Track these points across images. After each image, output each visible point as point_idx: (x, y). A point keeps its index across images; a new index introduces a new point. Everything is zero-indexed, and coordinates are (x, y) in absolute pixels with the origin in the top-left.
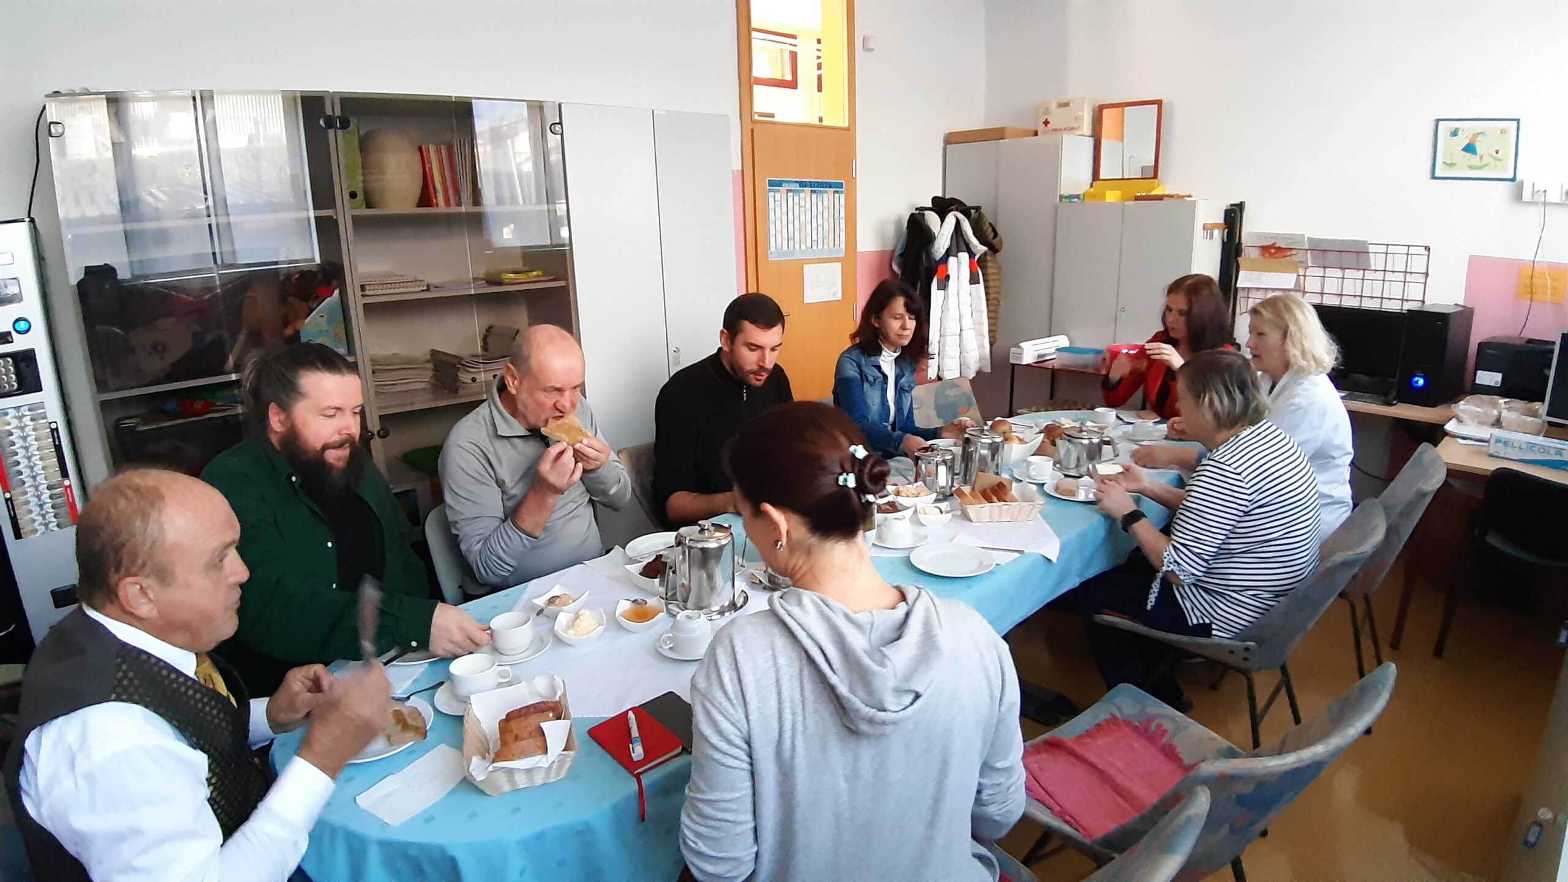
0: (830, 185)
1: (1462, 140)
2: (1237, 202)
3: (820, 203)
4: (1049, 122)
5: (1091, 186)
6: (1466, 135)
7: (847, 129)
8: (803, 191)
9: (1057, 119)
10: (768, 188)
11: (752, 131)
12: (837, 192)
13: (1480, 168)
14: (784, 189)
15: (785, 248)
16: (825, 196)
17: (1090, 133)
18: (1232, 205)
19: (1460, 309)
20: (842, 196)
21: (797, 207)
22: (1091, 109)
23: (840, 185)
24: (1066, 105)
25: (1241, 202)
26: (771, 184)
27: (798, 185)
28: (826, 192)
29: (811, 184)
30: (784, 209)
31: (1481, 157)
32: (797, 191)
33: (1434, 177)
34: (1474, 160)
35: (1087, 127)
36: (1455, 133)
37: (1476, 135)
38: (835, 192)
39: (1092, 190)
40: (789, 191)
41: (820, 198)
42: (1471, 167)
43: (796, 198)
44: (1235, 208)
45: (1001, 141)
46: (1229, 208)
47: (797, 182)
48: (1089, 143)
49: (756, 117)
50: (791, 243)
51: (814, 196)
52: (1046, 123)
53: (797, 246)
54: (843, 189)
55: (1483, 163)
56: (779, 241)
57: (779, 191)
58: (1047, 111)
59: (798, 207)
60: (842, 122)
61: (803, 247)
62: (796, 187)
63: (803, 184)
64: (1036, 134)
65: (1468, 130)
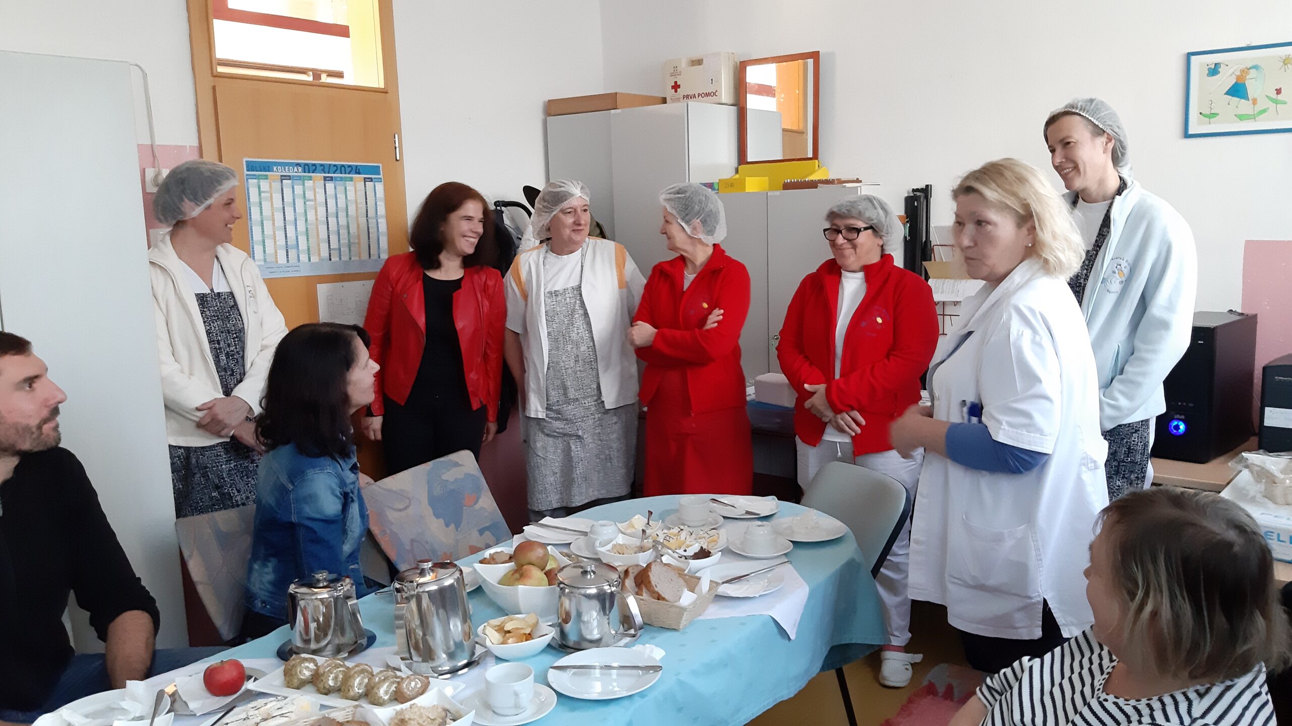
0: (357, 170)
1: (1226, 80)
2: (921, 185)
3: (341, 197)
4: (679, 86)
5: (737, 171)
6: (1231, 71)
7: (384, 92)
8: (310, 178)
9: (690, 82)
10: (246, 173)
11: (214, 88)
12: (371, 180)
13: (1253, 117)
14: (277, 173)
15: (282, 259)
16: (350, 186)
17: (731, 101)
18: (914, 190)
19: (1235, 318)
20: (380, 187)
21: (299, 203)
22: (731, 66)
23: (376, 170)
24: (699, 62)
25: (927, 186)
26: (251, 167)
27: (300, 169)
28: (351, 179)
29: (324, 168)
30: (278, 203)
31: (1255, 102)
32: (300, 178)
33: (1187, 135)
34: (1243, 106)
35: (726, 93)
36: (1214, 71)
37: (1245, 71)
38: (365, 180)
39: (737, 176)
40: (283, 178)
41: (340, 189)
42: (1241, 118)
43: (298, 189)
44: (918, 194)
45: (612, 111)
46: (912, 195)
47: (298, 165)
48: (730, 113)
49: (221, 69)
50: (293, 253)
51: (330, 186)
52: (676, 87)
53: (304, 258)
54: (381, 176)
55: (1259, 107)
56: (270, 250)
57: (266, 177)
58: (675, 72)
59: (302, 201)
60: (376, 80)
61: (315, 259)
62: (298, 172)
63: (310, 168)
64: (664, 101)
65: (1232, 64)
